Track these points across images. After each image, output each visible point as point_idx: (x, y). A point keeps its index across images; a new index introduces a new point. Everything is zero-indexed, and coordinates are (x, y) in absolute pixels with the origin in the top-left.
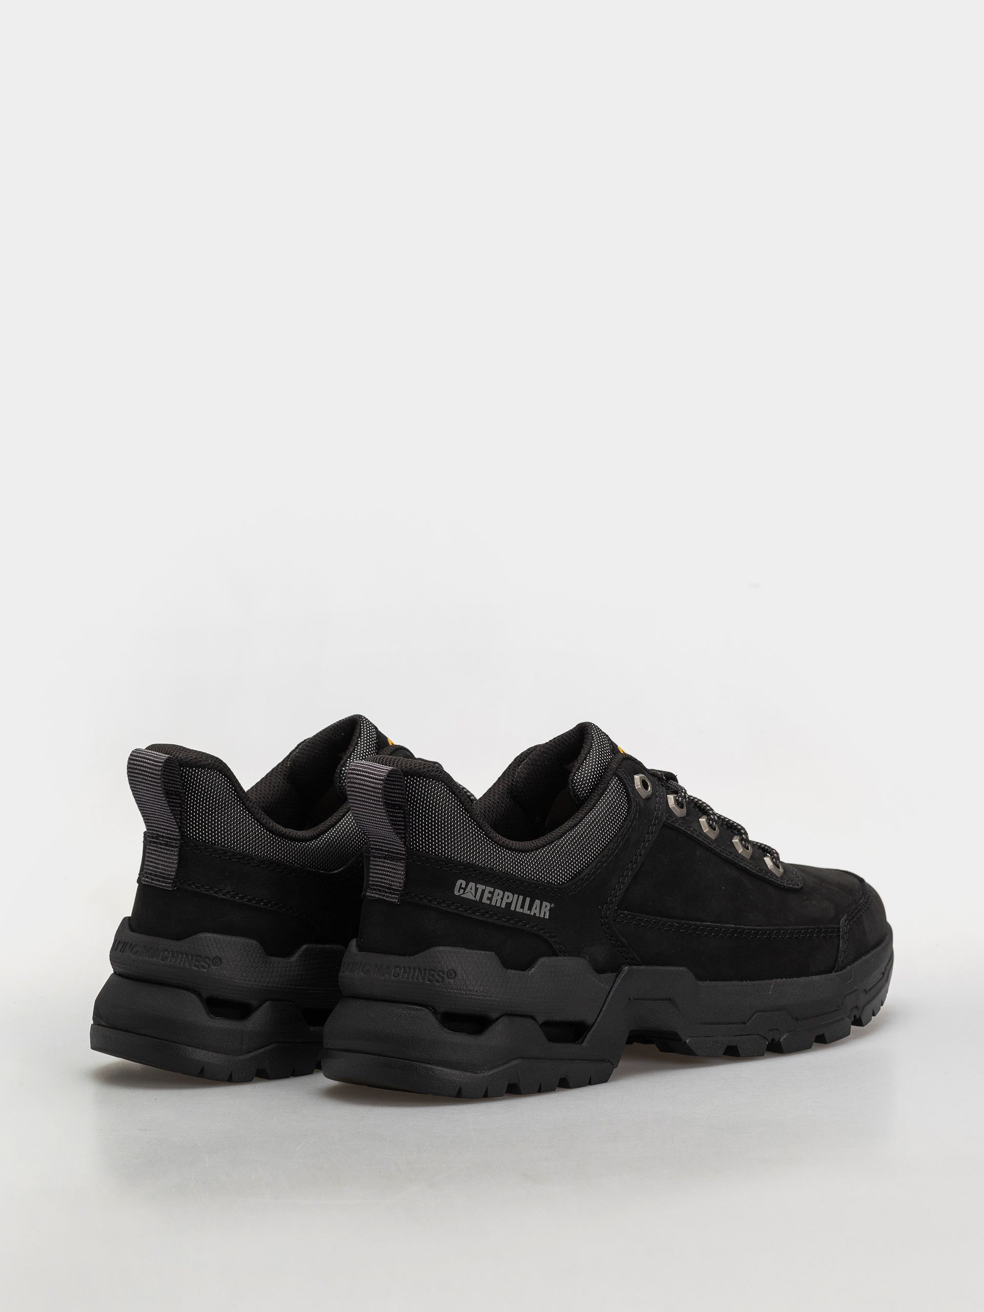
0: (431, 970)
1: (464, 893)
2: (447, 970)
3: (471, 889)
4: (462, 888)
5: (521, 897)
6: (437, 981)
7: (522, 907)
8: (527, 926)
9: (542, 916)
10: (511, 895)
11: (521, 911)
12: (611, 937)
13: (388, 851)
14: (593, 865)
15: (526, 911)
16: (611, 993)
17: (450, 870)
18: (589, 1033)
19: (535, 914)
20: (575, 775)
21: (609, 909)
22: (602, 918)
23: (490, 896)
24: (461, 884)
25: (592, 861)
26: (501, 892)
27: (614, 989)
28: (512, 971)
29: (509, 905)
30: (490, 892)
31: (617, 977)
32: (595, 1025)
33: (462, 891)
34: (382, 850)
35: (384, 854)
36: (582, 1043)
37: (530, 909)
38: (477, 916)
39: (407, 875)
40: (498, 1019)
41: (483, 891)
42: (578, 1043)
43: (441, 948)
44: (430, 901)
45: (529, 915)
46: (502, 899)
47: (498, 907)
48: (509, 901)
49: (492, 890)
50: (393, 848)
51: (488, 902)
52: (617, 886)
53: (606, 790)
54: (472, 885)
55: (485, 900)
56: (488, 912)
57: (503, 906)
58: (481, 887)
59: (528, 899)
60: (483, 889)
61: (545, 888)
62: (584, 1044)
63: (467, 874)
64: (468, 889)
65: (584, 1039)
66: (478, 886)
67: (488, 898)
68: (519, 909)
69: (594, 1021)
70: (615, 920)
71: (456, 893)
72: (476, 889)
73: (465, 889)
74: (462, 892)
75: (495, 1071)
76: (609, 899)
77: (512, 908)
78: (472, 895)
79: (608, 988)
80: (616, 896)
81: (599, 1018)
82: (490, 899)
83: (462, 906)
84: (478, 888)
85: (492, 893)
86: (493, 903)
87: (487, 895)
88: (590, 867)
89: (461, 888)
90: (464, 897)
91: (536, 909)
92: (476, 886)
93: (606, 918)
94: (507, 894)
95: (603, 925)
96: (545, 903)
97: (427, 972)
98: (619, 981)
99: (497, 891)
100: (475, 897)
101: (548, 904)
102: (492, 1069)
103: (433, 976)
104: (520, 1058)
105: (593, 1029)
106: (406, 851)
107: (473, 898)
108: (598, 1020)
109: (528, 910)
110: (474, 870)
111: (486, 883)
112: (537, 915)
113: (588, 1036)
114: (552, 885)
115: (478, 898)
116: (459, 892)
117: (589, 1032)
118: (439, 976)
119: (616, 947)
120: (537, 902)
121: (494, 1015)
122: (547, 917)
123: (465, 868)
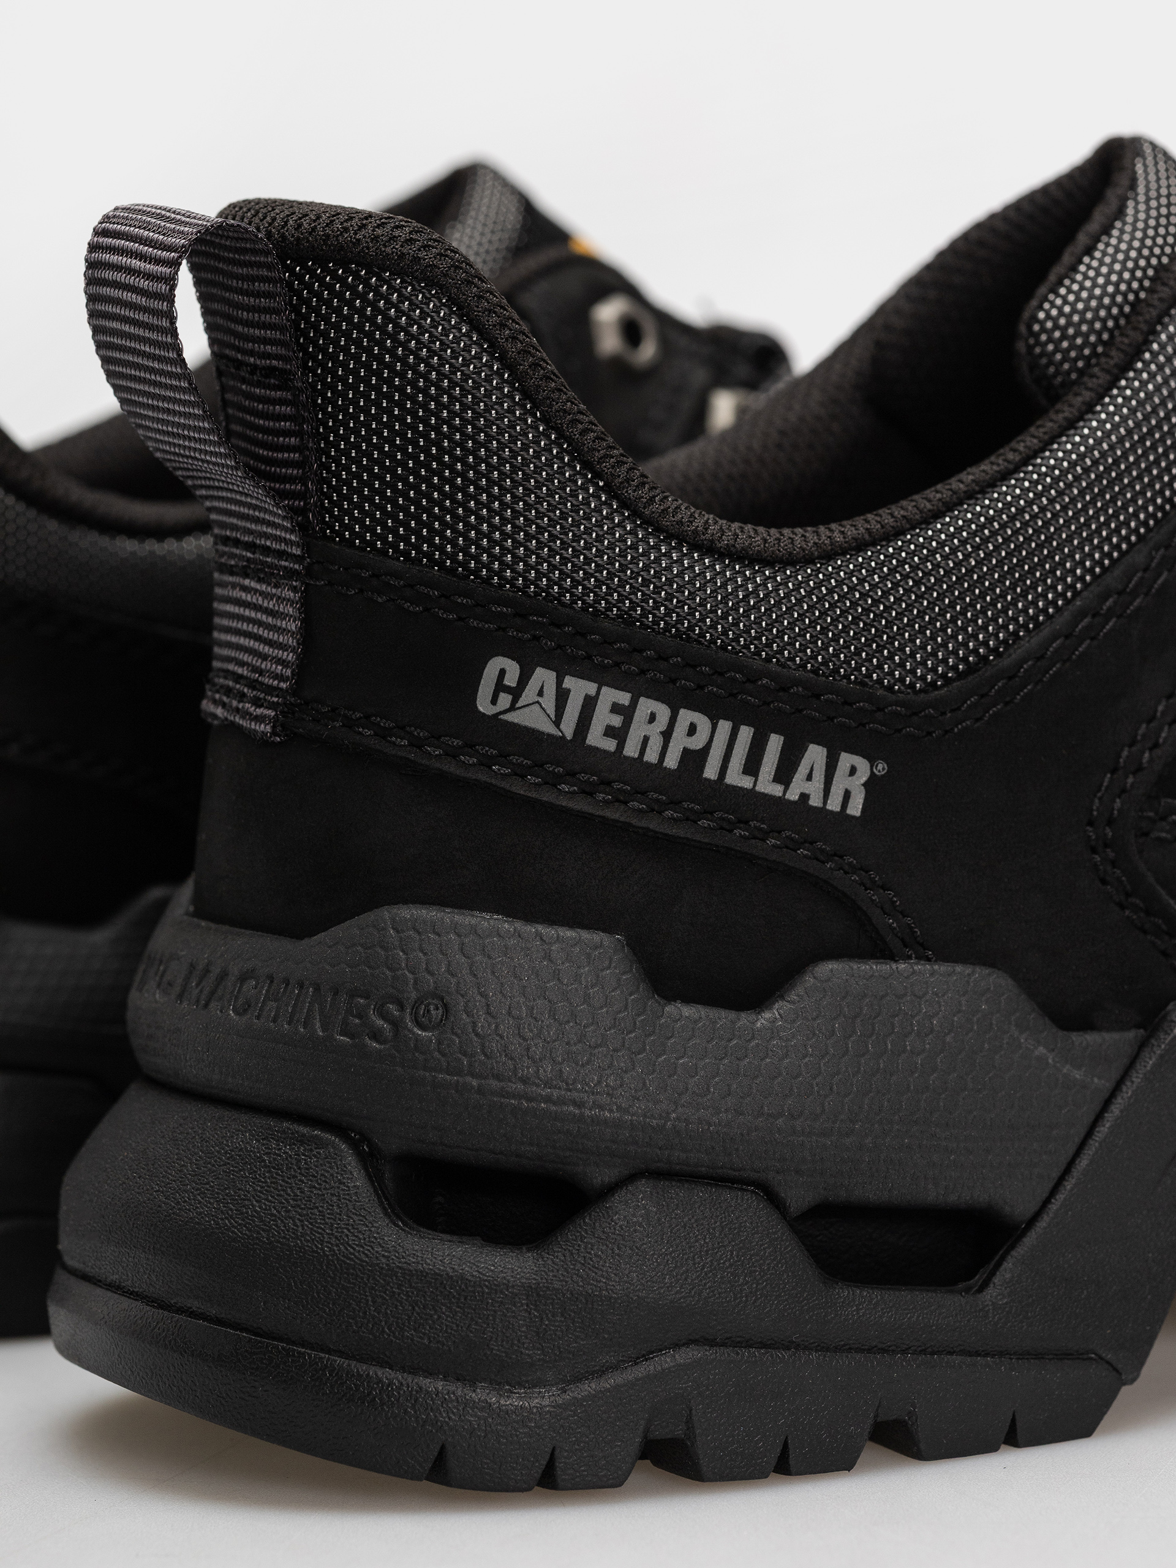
0: (353, 994)
1: (512, 708)
2: (414, 995)
3: (541, 693)
4: (508, 690)
5: (746, 734)
6: (376, 1035)
7: (752, 767)
8: (771, 842)
9: (834, 805)
10: (703, 723)
11: (746, 782)
12: (1128, 895)
13: (251, 547)
14: (1059, 623)
15: (767, 785)
16: (1116, 1109)
17: (460, 619)
18: (1013, 1253)
19: (804, 797)
20: (1041, 308)
21: (1124, 791)
22: (1091, 823)
23: (617, 721)
24: (502, 672)
25: (1058, 609)
26: (663, 712)
27: (1128, 1090)
28: (688, 1011)
29: (694, 759)
30: (616, 708)
31: (1142, 1045)
32: (1042, 1224)
33: (505, 700)
34: (237, 543)
35: (241, 557)
36: (981, 1290)
37: (784, 775)
38: (566, 798)
39: (307, 635)
40: (611, 1189)
41: (590, 704)
42: (967, 1290)
43: (406, 912)
44: (383, 734)
45: (780, 801)
46: (667, 735)
47: (649, 765)
48: (697, 743)
49: (624, 698)
50: (267, 536)
51: (610, 745)
52: (1160, 708)
53: (1137, 355)
54: (543, 677)
55: (596, 738)
56: (609, 783)
57: (672, 761)
58: (579, 688)
59: (775, 743)
60: (587, 698)
61: (845, 703)
62: (990, 1293)
63: (527, 636)
64: (529, 694)
65: (993, 1274)
66: (569, 682)
67: (610, 732)
68: (736, 777)
69: (1033, 1207)
70: (1146, 834)
71: (484, 705)
72: (562, 697)
73: (516, 692)
74: (508, 706)
75: (589, 1388)
76: (1125, 753)
77: (711, 772)
78: (546, 719)
79: (1102, 1084)
80: (1156, 745)
81: (1061, 1197)
82: (619, 734)
83: (504, 755)
84: (569, 691)
85: (627, 713)
86: (631, 750)
87: (603, 717)
88: (1046, 632)
89: (500, 687)
90: (507, 722)
91: (809, 778)
92: (559, 682)
93: (1110, 822)
94: (686, 716)
95: (1094, 850)
96: (846, 760)
97: (343, 997)
98: (1149, 1061)
99: (646, 706)
100: (557, 723)
101: (863, 765)
102: (578, 1379)
103: (360, 1017)
104: (695, 1342)
105: (1030, 1240)
106: (306, 546)
107: (548, 728)
108: (1054, 1207)
109: (777, 779)
110: (553, 624)
111: (602, 676)
112: (815, 801)
113: (1008, 1264)
114: (880, 692)
115: (568, 727)
116: (494, 701)
117: (1013, 1247)
118: (384, 1016)
119: (1145, 932)
120: (815, 755)
121: (600, 1175)
122: (855, 808)
123: (516, 615)
